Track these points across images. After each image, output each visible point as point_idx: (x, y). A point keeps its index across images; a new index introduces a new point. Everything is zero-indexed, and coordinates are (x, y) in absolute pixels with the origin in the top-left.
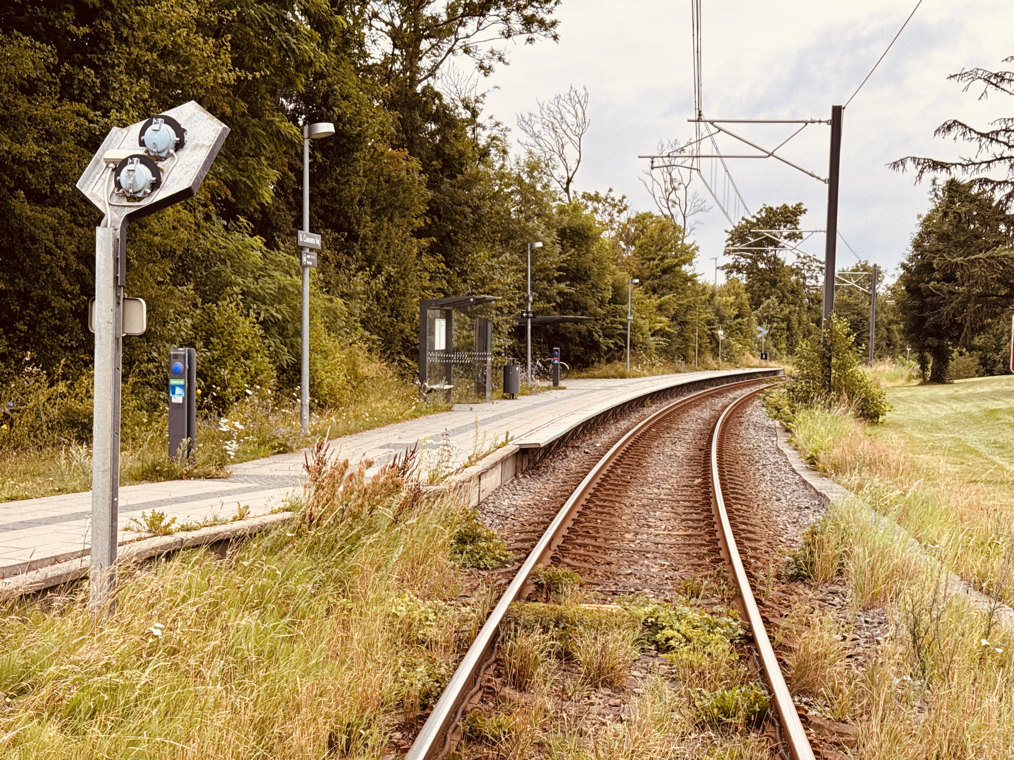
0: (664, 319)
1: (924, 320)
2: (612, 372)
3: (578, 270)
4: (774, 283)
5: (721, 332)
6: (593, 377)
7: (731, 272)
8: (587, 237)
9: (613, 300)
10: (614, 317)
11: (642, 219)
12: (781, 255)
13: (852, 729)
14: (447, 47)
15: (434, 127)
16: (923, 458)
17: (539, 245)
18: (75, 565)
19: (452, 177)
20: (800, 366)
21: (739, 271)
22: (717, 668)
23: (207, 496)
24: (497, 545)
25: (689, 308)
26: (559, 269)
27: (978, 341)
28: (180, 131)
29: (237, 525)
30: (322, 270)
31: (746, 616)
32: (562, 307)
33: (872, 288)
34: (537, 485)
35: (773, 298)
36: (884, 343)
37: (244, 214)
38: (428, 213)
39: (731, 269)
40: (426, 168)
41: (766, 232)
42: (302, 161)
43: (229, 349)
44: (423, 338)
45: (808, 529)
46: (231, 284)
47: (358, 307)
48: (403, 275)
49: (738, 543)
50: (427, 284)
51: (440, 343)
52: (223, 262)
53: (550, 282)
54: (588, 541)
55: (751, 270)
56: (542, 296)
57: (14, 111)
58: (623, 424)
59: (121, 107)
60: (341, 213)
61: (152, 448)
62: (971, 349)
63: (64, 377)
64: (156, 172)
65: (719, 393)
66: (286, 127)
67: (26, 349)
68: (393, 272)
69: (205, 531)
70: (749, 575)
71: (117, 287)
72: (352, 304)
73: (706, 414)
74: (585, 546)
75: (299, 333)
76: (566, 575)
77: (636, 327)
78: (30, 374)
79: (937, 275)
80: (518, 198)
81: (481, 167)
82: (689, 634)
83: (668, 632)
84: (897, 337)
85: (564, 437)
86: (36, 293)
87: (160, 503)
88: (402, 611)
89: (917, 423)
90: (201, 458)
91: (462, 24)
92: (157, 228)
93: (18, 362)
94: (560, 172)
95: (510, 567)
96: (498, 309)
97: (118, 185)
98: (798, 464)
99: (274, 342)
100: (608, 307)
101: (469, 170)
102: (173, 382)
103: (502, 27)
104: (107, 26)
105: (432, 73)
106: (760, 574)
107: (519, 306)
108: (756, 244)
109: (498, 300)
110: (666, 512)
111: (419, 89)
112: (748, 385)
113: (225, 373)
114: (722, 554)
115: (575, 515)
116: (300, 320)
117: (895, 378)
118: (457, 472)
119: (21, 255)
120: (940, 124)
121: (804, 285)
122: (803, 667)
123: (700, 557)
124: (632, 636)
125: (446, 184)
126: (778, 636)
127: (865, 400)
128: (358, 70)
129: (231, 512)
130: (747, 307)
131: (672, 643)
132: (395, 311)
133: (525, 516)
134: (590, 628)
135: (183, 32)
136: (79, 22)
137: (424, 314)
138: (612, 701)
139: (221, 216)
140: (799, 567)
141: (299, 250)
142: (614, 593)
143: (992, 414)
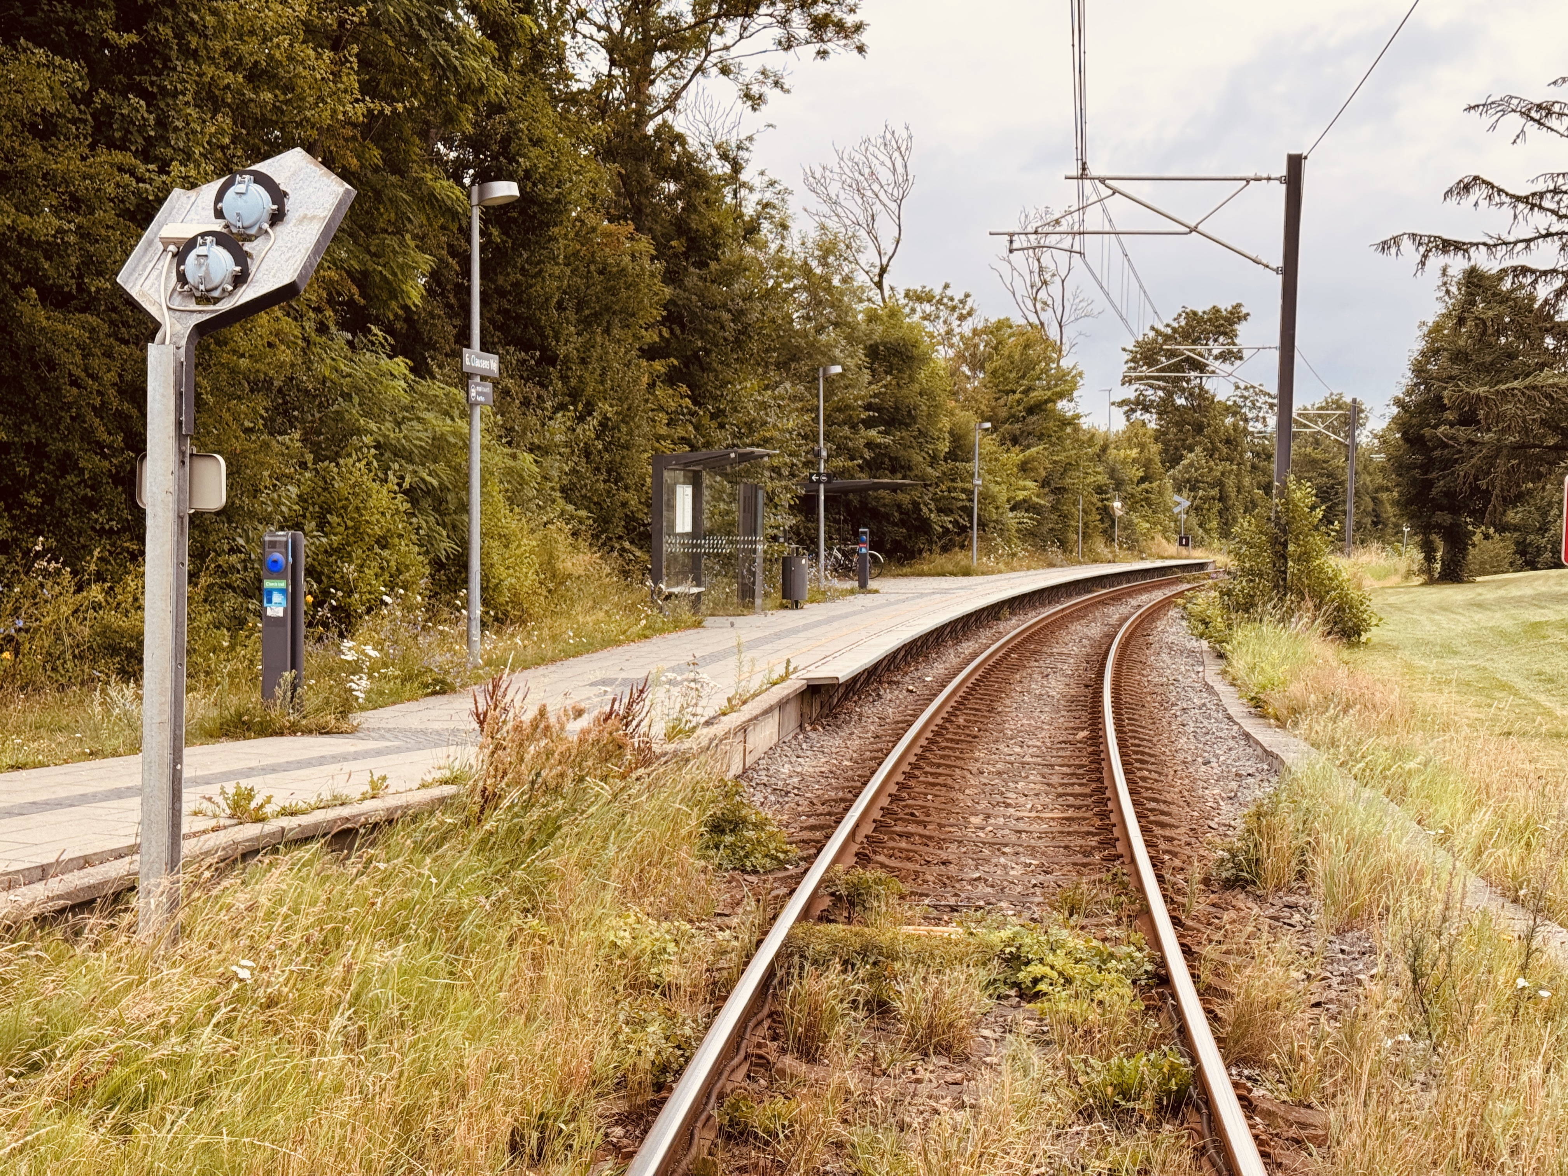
0: (1029, 484)
1: (1430, 484)
2: (950, 567)
3: (897, 409)
4: (1199, 428)
5: (1117, 504)
6: (921, 574)
7: (1133, 411)
8: (911, 358)
9: (952, 456)
10: (953, 480)
12: (1210, 385)
13: (1320, 1117)
14: (693, 64)
15: (673, 187)
17: (837, 369)
18: (114, 870)
19: (701, 265)
20: (1238, 556)
21: (1146, 409)
22: (1111, 1024)
23: (322, 761)
24: (772, 835)
25: (1068, 467)
26: (869, 407)
27: (1513, 516)
28: (278, 195)
29: (369, 805)
30: (500, 409)
31: (1156, 942)
32: (871, 467)
33: (1352, 435)
34: (833, 742)
35: (1198, 451)
36: (1368, 520)
37: (377, 321)
38: (666, 321)
39: (1130, 407)
40: (661, 251)
41: (1186, 349)
42: (469, 241)
43: (357, 532)
44: (658, 515)
45: (1253, 808)
46: (359, 432)
47: (556, 466)
48: (626, 417)
49: (1144, 830)
50: (663, 431)
51: (684, 522)
52: (347, 397)
53: (854, 427)
54: (912, 828)
55: (1164, 408)
56: (841, 449)
57: (20, 164)
58: (967, 647)
59: (187, 157)
60: (530, 321)
61: (234, 688)
62: (1502, 528)
63: (100, 577)
64: (241, 258)
65: (1116, 598)
66: (444, 187)
67: (37, 533)
68: (610, 412)
69: (319, 816)
70: (1160, 879)
71: (180, 437)
72: (547, 462)
73: (1095, 631)
74: (908, 835)
75: (464, 508)
76: (878, 881)
77: (986, 497)
78: (46, 573)
79: (1450, 416)
80: (804, 297)
81: (749, 250)
82: (1070, 971)
83: (1037, 969)
84: (1390, 511)
85: (876, 666)
86: (56, 447)
87: (249, 772)
88: (625, 938)
89: (1420, 643)
90: (312, 701)
91: (717, 30)
92: (243, 345)
93: (26, 552)
94: (869, 257)
95: (792, 870)
96: (775, 470)
97: (182, 278)
98: (1237, 708)
99: (426, 521)
100: (944, 466)
101: (728, 254)
102: (268, 584)
103: (778, 32)
104: (166, 32)
105: (670, 104)
106: (1177, 879)
107: (806, 464)
108: (1172, 368)
109: (773, 456)
110: (1033, 782)
111: (650, 128)
112: (1158, 586)
113: (349, 569)
114: (1120, 848)
115: (893, 789)
116: (466, 486)
117: (1387, 574)
118: (708, 723)
119: (32, 388)
120: (1452, 182)
121: (1245, 431)
122: (1243, 1022)
123: (1087, 853)
124: (982, 975)
125: (693, 277)
126: (1207, 976)
127: (1339, 609)
128: (555, 100)
129: (358, 786)
130: (1158, 466)
131: (1043, 987)
132: (614, 474)
133: (817, 789)
134: (916, 962)
135: (285, 41)
136: (122, 26)
137: (658, 477)
138: (950, 1077)
139: (343, 326)
140: (1238, 867)
141: (464, 379)
142: (954, 909)
143: (1535, 627)
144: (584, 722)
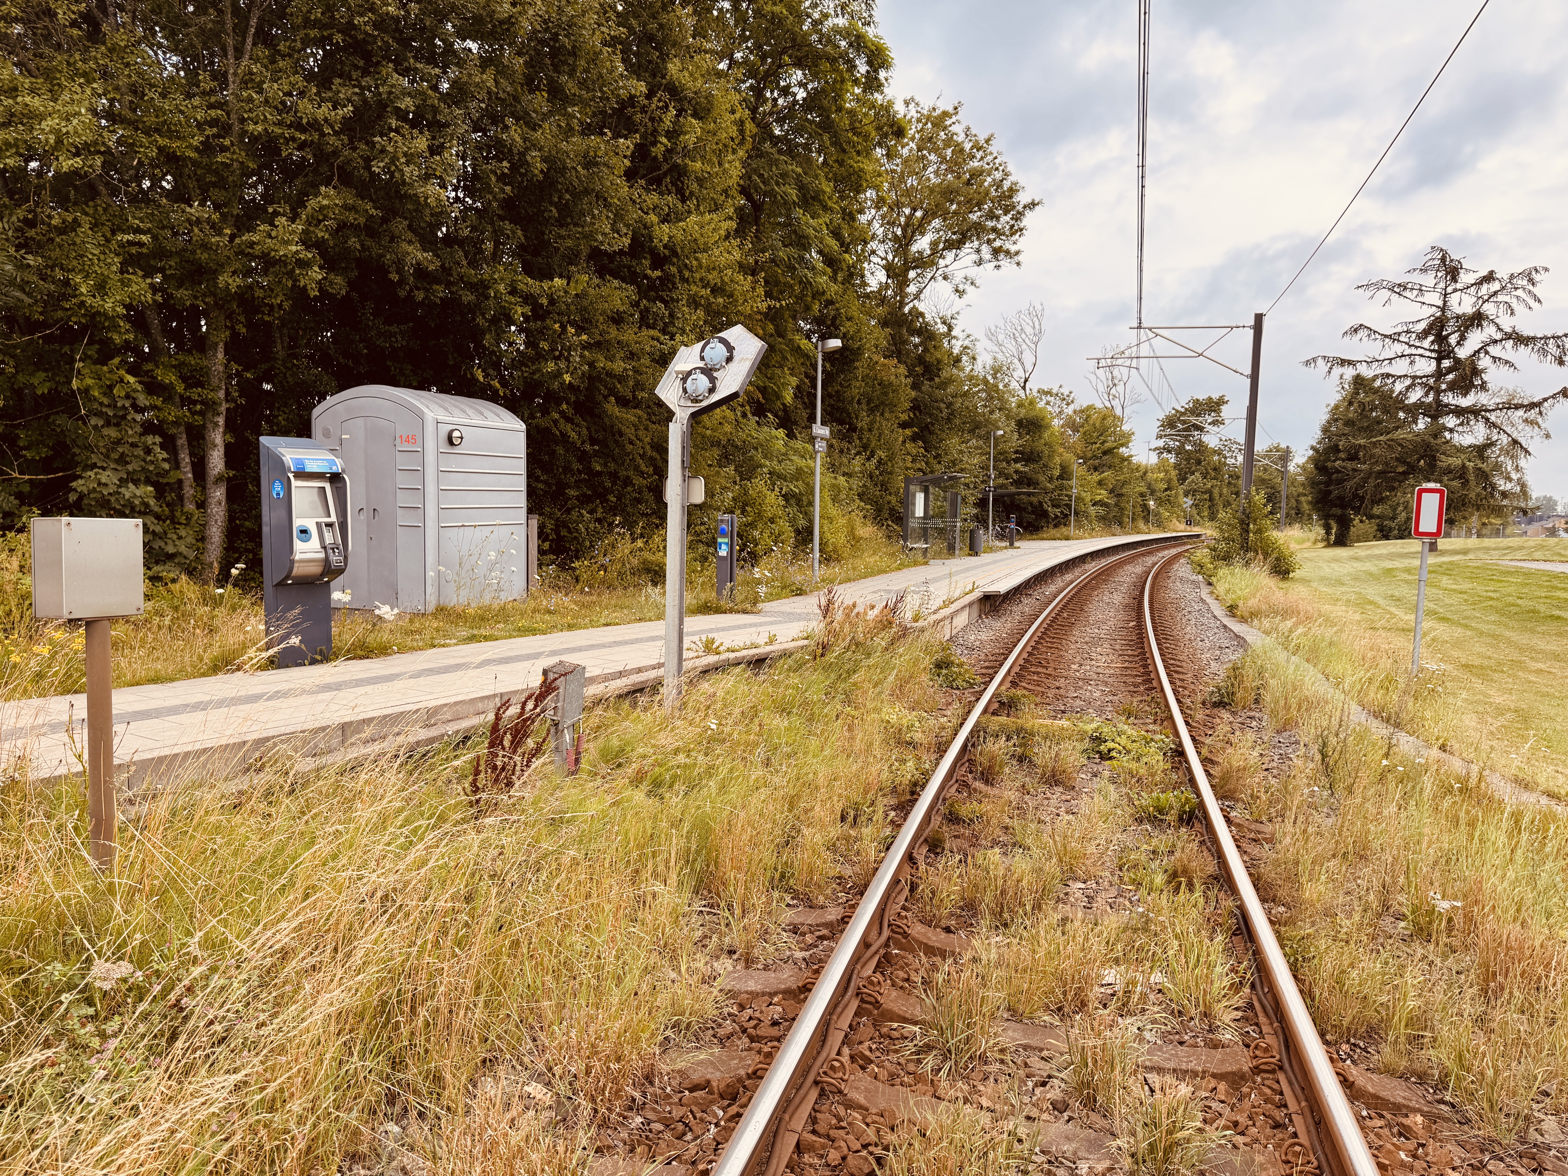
0: (1103, 492)
1: (1330, 492)
2: (1058, 535)
3: (1032, 453)
4: (1199, 462)
5: (1152, 503)
6: (1043, 539)
7: (1162, 453)
8: (1040, 426)
9: (1060, 477)
10: (1061, 490)
11: (1086, 412)
12: (1205, 439)
13: (1268, 828)
14: (929, 276)
15: (917, 340)
16: (1326, 608)
17: (1001, 432)
18: (652, 674)
19: (931, 379)
20: (1221, 530)
21: (1169, 452)
22: (1153, 775)
23: (745, 626)
24: (967, 671)
25: (1125, 483)
26: (1016, 452)
27: (1377, 510)
28: (730, 348)
29: (768, 649)
30: (829, 455)
31: (1177, 734)
32: (1017, 483)
33: (1285, 466)
34: (997, 624)
35: (1197, 474)
36: (1293, 512)
37: (770, 411)
38: (912, 409)
39: (1160, 451)
40: (911, 373)
41: (1193, 419)
42: (816, 370)
43: (760, 515)
44: (907, 508)
45: (1230, 665)
46: (761, 466)
47: (856, 483)
48: (891, 458)
49: (1168, 675)
50: (909, 465)
51: (919, 511)
52: (756, 449)
53: (1008, 462)
54: (1040, 670)
55: (1179, 451)
56: (1001, 474)
57: (607, 337)
58: (1068, 577)
59: (683, 332)
60: (844, 410)
61: (704, 590)
62: (1370, 517)
63: (642, 536)
64: (713, 380)
65: (1150, 553)
66: (804, 343)
67: (615, 515)
68: (883, 455)
69: (744, 653)
70: (1178, 701)
71: (684, 468)
72: (851, 481)
73: (1139, 569)
74: (1038, 673)
75: (811, 504)
76: (1024, 696)
77: (1079, 499)
78: (619, 534)
79: (1342, 455)
80: (984, 395)
81: (955, 371)
82: (1129, 747)
83: (1111, 745)
84: (1306, 507)
85: (1019, 586)
86: (623, 473)
87: (711, 630)
88: (894, 719)
89: (1322, 579)
90: (739, 598)
91: (942, 257)
92: (708, 424)
93: (610, 524)
94: (1019, 374)
95: (977, 688)
96: (967, 485)
97: (685, 390)
98: (1219, 611)
99: (792, 510)
100: (1056, 483)
101: (944, 374)
102: (720, 540)
103: (975, 257)
104: (674, 270)
105: (917, 296)
106: (1188, 701)
107: (983, 482)
108: (1185, 430)
109: (965, 478)
110: (1106, 648)
111: (906, 310)
112: (1174, 546)
113: (756, 533)
114: (1155, 683)
115: (1029, 649)
116: (812, 493)
117: (1303, 541)
118: (934, 613)
119: (612, 445)
120: (1347, 328)
121: (1225, 464)
122: (1226, 777)
123: (1135, 685)
124: (1080, 746)
125: (926, 386)
126: (1204, 751)
127: (1277, 559)
128: (859, 297)
129: (762, 639)
130: (1175, 482)
131: (1113, 754)
132: (884, 487)
133: (988, 649)
134: (1045, 738)
135: (729, 272)
136: (654, 268)
137: (907, 489)
138: (1064, 797)
139: (754, 414)
140: (1222, 696)
141: (812, 440)
142: (1063, 712)
143: (1389, 572)
144: (876, 611)
